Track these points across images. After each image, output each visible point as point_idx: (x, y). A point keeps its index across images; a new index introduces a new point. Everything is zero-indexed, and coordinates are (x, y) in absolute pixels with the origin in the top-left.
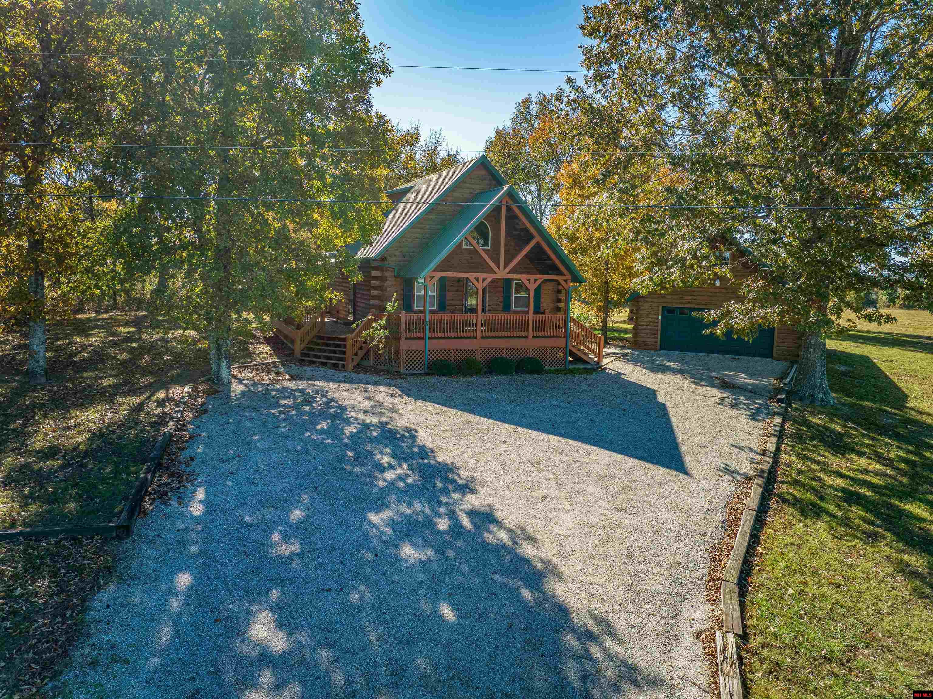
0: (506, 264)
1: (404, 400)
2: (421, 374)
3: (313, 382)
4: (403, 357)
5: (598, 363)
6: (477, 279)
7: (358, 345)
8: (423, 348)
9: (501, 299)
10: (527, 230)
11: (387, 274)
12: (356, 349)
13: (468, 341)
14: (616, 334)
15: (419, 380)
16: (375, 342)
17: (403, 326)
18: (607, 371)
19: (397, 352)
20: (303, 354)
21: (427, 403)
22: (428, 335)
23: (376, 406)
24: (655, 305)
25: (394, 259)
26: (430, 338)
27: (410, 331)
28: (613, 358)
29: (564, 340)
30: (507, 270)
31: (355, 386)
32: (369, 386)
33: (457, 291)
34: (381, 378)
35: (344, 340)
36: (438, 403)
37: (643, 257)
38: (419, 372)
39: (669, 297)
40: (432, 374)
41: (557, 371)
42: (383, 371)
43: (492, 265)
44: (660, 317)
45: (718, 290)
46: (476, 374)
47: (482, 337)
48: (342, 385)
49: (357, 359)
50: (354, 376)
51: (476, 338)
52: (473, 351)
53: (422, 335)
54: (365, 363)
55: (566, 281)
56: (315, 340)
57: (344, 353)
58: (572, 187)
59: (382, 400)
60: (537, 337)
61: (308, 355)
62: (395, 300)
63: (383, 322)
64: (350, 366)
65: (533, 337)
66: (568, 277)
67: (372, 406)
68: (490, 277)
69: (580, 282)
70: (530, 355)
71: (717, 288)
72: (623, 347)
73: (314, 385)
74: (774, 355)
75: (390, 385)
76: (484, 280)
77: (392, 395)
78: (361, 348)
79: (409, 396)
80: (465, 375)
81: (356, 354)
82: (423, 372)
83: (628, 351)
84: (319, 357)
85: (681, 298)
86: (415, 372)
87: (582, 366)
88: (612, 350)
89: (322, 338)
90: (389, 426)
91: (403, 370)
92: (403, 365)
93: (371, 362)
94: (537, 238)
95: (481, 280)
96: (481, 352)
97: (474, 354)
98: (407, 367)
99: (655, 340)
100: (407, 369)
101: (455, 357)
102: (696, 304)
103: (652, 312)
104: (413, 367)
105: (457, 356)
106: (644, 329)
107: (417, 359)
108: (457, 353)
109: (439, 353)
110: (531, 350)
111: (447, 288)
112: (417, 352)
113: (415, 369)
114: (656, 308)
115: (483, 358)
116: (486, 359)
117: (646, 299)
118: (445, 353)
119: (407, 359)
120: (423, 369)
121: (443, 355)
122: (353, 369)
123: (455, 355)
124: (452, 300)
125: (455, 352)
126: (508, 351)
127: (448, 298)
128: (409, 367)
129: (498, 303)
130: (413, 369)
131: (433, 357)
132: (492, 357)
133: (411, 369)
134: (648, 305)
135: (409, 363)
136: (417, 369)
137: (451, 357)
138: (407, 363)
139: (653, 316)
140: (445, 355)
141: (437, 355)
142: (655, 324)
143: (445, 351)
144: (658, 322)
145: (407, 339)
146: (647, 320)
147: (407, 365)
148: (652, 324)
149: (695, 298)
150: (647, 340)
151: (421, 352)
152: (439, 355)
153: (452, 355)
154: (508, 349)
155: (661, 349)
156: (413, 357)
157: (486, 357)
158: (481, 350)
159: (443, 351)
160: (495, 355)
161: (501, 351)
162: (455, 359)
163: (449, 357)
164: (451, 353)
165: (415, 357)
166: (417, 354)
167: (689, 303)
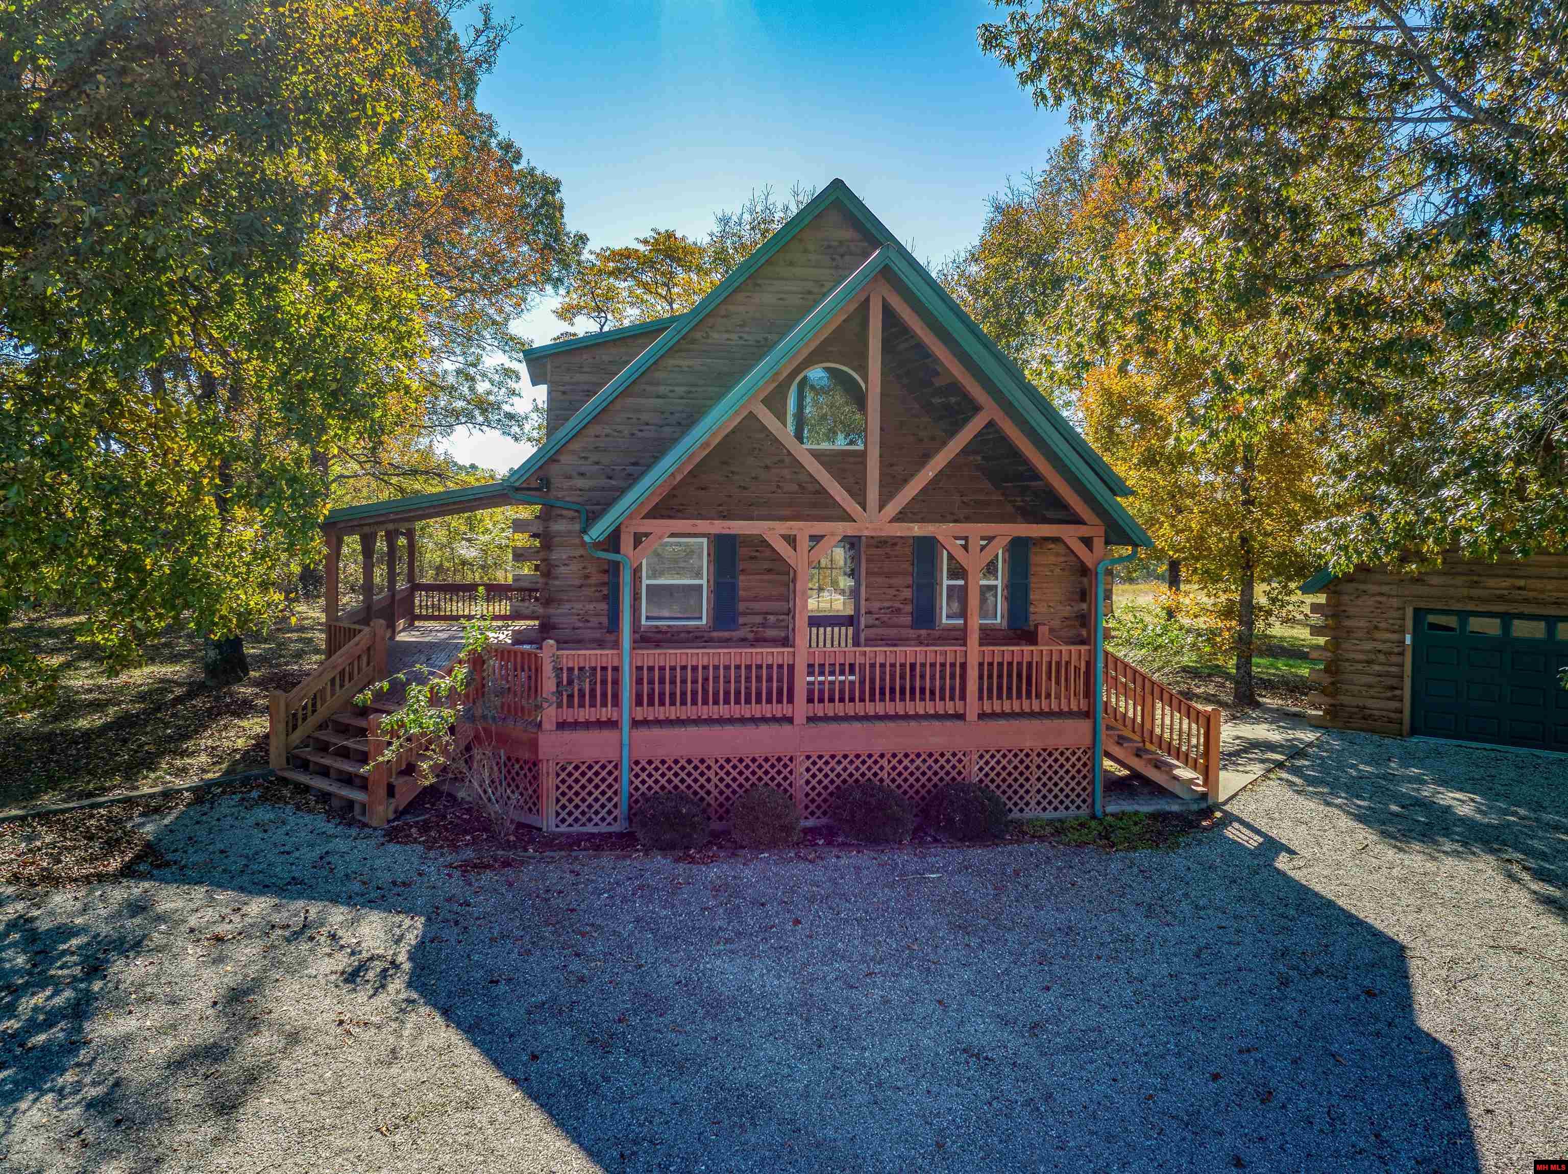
0: (888, 490)
2: (611, 839)
4: (549, 783)
5: (1204, 796)
8: (616, 757)
9: (906, 594)
10: (955, 388)
13: (765, 730)
14: (1282, 666)
17: (549, 685)
18: (1233, 832)
22: (631, 712)
24: (1395, 602)
25: (580, 483)
26: (637, 724)
28: (1258, 770)
30: (892, 508)
38: (603, 827)
39: (1435, 580)
43: (838, 493)
44: (1408, 639)
47: (812, 720)
51: (790, 720)
52: (783, 762)
53: (612, 714)
55: (1087, 542)
60: (994, 715)
65: (982, 716)
66: (1095, 529)
68: (835, 531)
69: (1135, 545)
70: (973, 772)
72: (1296, 719)
81: (408, 771)
82: (617, 827)
83: (1309, 736)
85: (1475, 584)
86: (590, 829)
87: (1144, 810)
88: (1262, 731)
91: (549, 822)
92: (550, 808)
94: (990, 411)
95: (804, 543)
96: (808, 763)
97: (785, 772)
98: (563, 814)
99: (1394, 705)
100: (563, 821)
101: (721, 780)
102: (1526, 601)
103: (1383, 625)
104: (583, 813)
105: (728, 780)
106: (1357, 672)
107: (597, 787)
108: (728, 767)
109: (670, 768)
110: (975, 757)
111: (741, 566)
112: (596, 768)
113: (590, 820)
114: (1396, 614)
115: (814, 782)
116: (826, 788)
117: (1362, 587)
118: (689, 768)
119: (563, 788)
120: (615, 819)
121: (683, 775)
122: (389, 822)
123: (722, 774)
124: (755, 599)
125: (722, 767)
126: (900, 762)
127: (741, 593)
128: (570, 814)
129: (897, 605)
130: (584, 819)
131: (650, 782)
132: (844, 781)
133: (576, 820)
134: (1370, 602)
135: (570, 800)
136: (596, 819)
137: (709, 780)
138: (564, 801)
139: (1388, 636)
140: (689, 774)
141: (663, 775)
142: (1394, 659)
143: (689, 762)
144: (1402, 654)
145: (562, 725)
146: (1368, 646)
147: (564, 807)
148: (1382, 658)
149: (1522, 583)
150: (1370, 703)
151: (610, 767)
152: (670, 774)
153: (711, 774)
154: (900, 756)
155: (1414, 732)
156: (583, 781)
157: (826, 782)
158: (808, 757)
159: (683, 762)
160: (857, 775)
161: (876, 762)
162: (722, 786)
163: (702, 780)
164: (709, 768)
165: (590, 780)
166: (597, 774)
167: (1501, 598)
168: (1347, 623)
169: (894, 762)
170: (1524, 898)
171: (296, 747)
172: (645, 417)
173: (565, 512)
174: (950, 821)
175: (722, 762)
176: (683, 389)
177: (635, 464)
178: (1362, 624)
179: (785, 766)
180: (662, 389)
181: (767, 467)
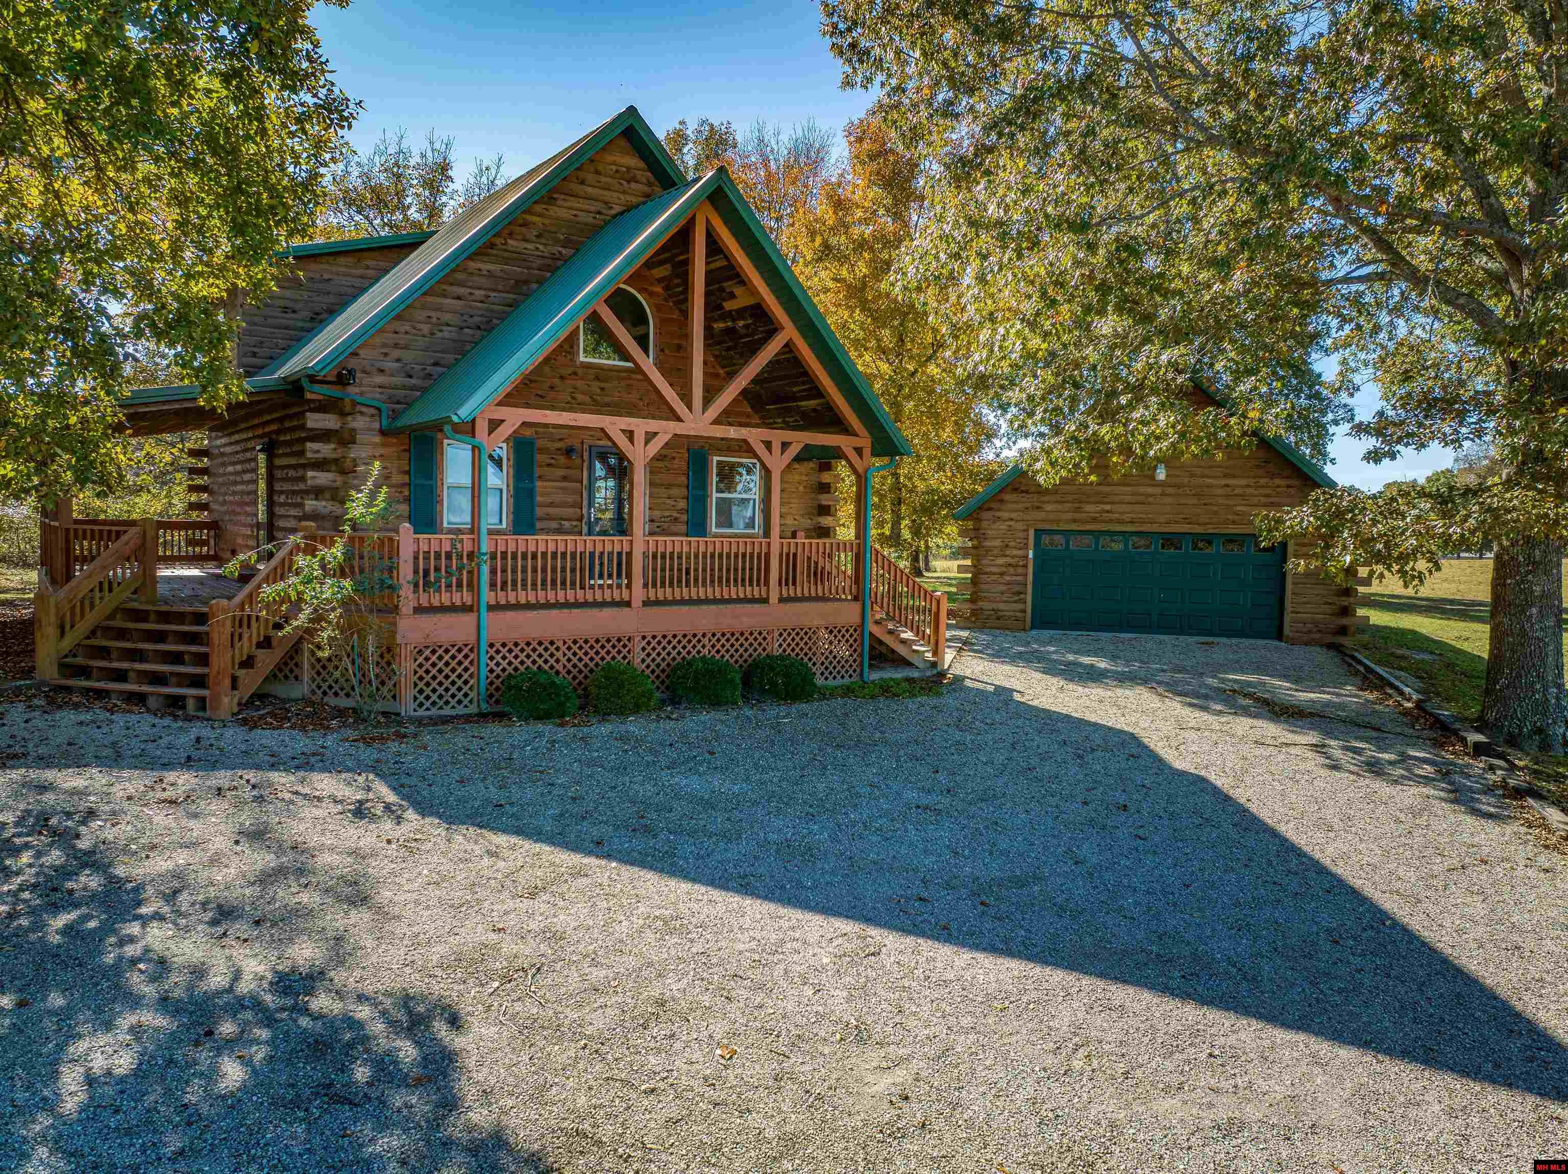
0: (707, 399)
1: (404, 830)
2: (468, 719)
3: (50, 775)
4: (406, 668)
5: (934, 665)
6: (630, 435)
7: (255, 633)
8: (472, 640)
9: (682, 504)
10: (760, 309)
11: (358, 423)
12: (246, 647)
13: (607, 612)
15: (460, 740)
16: (302, 619)
17: (406, 571)
18: (968, 684)
19: (388, 652)
20: (68, 669)
21: (502, 840)
22: (487, 596)
23: (280, 873)
24: (1020, 526)
25: (379, 379)
26: (491, 608)
27: (427, 584)
28: (951, 651)
29: (857, 606)
31: (222, 778)
32: (277, 777)
33: (565, 478)
34: (330, 740)
35: (201, 618)
36: (537, 835)
37: (1031, 398)
38: (460, 710)
40: (500, 716)
41: (848, 691)
42: (341, 713)
43: (670, 394)
44: (1031, 554)
45: (1158, 490)
46: (637, 709)
47: (647, 603)
48: (171, 776)
49: (250, 681)
50: (233, 736)
51: (628, 604)
52: (623, 642)
53: (468, 599)
54: (281, 690)
55: (859, 451)
56: (118, 623)
57: (203, 659)
58: (820, 260)
59: (314, 840)
60: (790, 599)
61: (84, 672)
62: (378, 486)
63: (336, 552)
64: (228, 702)
65: (781, 600)
66: (865, 441)
67: (266, 879)
68: (666, 429)
70: (775, 648)
71: (1162, 484)
73: (43, 788)
74: (1287, 631)
75: (359, 768)
76: (650, 436)
77: (360, 812)
78: (266, 643)
79: (425, 809)
80: (604, 716)
81: (248, 663)
82: (472, 709)
83: (962, 633)
84: (121, 676)
85: (1078, 510)
86: (447, 711)
87: (899, 674)
89: (139, 615)
90: (322, 1002)
91: (407, 707)
92: (408, 693)
93: (302, 688)
94: (789, 332)
95: (640, 437)
96: (644, 643)
97: (625, 651)
98: (421, 698)
99: (1020, 606)
100: (421, 705)
101: (569, 660)
102: (1111, 521)
103: (1012, 544)
104: (440, 697)
105: (575, 660)
106: (994, 582)
107: (453, 670)
108: (575, 648)
109: (522, 650)
110: (776, 634)
111: (537, 472)
112: (453, 651)
113: (447, 703)
114: (1021, 535)
115: (648, 660)
116: (658, 665)
117: (998, 514)
118: (540, 649)
119: (421, 672)
120: (471, 702)
121: (534, 656)
122: (233, 714)
123: (569, 654)
124: (551, 505)
125: (569, 648)
126: (718, 640)
127: (539, 499)
128: (428, 698)
129: (675, 514)
130: (441, 703)
131: (504, 664)
132: (674, 659)
133: (434, 703)
134: (1003, 526)
135: (428, 684)
136: (453, 702)
137: (557, 661)
138: (421, 685)
139: (1015, 552)
140: (540, 656)
141: (516, 657)
142: (1020, 570)
143: (540, 644)
144: (1025, 566)
145: (419, 610)
146: (1001, 561)
147: (421, 692)
148: (1012, 570)
149: (1108, 507)
150: (1002, 606)
151: (466, 651)
152: (522, 656)
153: (559, 655)
154: (718, 635)
155: (1033, 627)
156: (441, 665)
157: (658, 660)
158: (644, 638)
159: (534, 644)
160: (684, 653)
161: (699, 641)
162: (569, 666)
163: (552, 661)
164: (558, 649)
165: (447, 664)
166: (453, 657)
167: (1095, 520)
168: (987, 544)
169: (714, 640)
170: (1179, 706)
171: (66, 656)
172: (447, 317)
173: (364, 409)
174: (774, 684)
175: (570, 643)
176: (483, 292)
177: (436, 364)
178: (997, 543)
179: (625, 646)
180: (461, 291)
181: (562, 378)
